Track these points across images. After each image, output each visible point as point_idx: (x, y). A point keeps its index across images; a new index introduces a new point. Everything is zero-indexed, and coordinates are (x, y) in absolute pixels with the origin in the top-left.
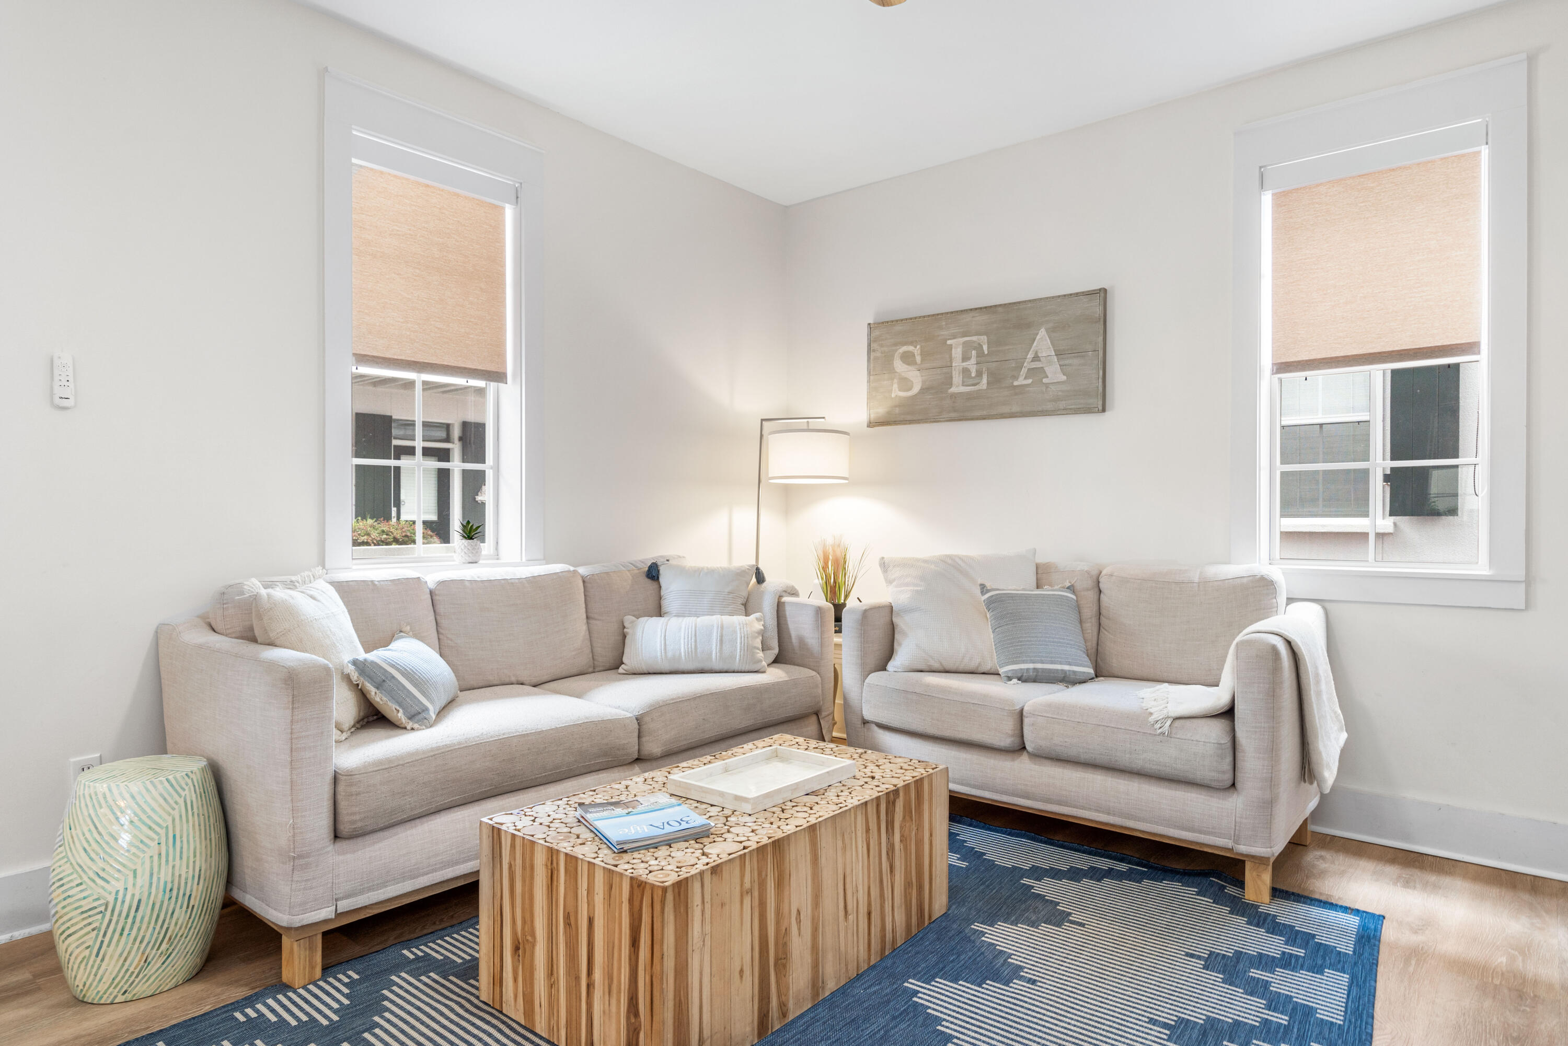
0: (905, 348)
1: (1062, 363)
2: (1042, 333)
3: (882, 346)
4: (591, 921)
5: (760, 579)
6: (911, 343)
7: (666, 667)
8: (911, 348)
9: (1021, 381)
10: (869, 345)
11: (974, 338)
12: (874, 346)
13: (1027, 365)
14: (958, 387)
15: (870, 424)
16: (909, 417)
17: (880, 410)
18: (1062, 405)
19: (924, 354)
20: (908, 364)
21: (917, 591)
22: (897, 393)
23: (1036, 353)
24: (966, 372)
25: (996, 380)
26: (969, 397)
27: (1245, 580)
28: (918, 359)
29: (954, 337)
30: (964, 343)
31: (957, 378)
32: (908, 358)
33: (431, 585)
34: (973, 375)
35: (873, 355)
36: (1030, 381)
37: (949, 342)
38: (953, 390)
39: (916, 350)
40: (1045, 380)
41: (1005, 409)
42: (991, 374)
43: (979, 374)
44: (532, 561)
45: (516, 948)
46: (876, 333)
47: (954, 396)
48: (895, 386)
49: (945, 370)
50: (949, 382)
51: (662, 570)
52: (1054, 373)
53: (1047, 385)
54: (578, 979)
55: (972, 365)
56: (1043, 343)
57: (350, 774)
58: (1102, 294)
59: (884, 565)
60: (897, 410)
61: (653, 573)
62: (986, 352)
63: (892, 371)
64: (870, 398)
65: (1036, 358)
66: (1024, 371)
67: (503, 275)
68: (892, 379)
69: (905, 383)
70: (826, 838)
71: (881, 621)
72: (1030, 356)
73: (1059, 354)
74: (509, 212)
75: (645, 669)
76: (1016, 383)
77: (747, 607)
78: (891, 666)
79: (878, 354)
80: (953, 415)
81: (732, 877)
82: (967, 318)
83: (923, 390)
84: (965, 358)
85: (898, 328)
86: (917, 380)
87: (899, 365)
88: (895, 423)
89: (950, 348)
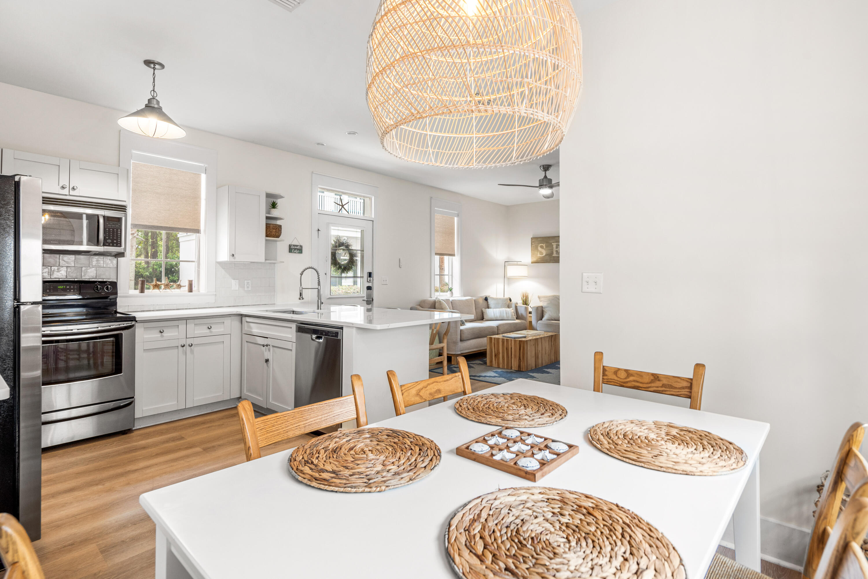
0: (541, 244)
3: (535, 244)
4: (511, 348)
5: (510, 300)
6: (543, 243)
7: (495, 319)
10: (531, 243)
12: (533, 243)
15: (532, 263)
16: (542, 261)
17: (535, 259)
19: (546, 246)
21: (549, 303)
22: (539, 255)
24: (557, 251)
26: (557, 257)
28: (545, 247)
29: (554, 242)
30: (556, 244)
31: (555, 253)
32: (542, 247)
33: (451, 301)
35: (533, 246)
38: (554, 255)
39: (544, 245)
44: (461, 296)
45: (495, 356)
46: (533, 240)
47: (554, 257)
48: (539, 254)
49: (551, 250)
50: (552, 253)
51: (488, 298)
54: (509, 357)
57: (463, 330)
59: (539, 297)
60: (539, 260)
61: (486, 299)
63: (538, 250)
64: (532, 256)
67: (454, 232)
68: (538, 252)
69: (541, 253)
70: (543, 339)
71: (540, 309)
74: (456, 219)
75: (490, 319)
77: (509, 307)
78: (543, 319)
80: (553, 261)
81: (532, 341)
83: (546, 255)
84: (557, 248)
85: (539, 239)
86: (544, 253)
87: (539, 249)
88: (539, 263)
89: (553, 245)
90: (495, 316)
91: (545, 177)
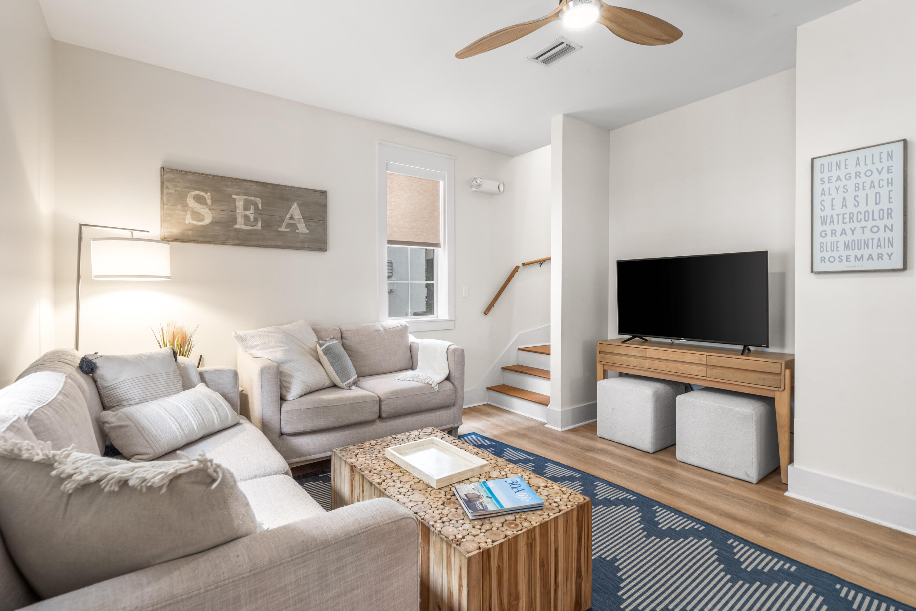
0: (197, 192)
1: (306, 223)
2: (295, 205)
3: (175, 186)
6: (203, 190)
8: (202, 193)
9: (283, 229)
10: (162, 184)
11: (252, 198)
12: (167, 184)
13: (287, 221)
14: (240, 225)
15: (164, 239)
16: (201, 239)
17: (175, 231)
18: (307, 245)
19: (213, 200)
20: (201, 203)
22: (189, 220)
23: (292, 215)
24: (246, 217)
25: (267, 225)
26: (249, 232)
28: (209, 202)
29: (238, 194)
30: (245, 200)
31: (240, 220)
32: (199, 200)
34: (252, 220)
35: (166, 191)
36: (288, 230)
37: (234, 196)
38: (237, 226)
39: (208, 196)
40: (297, 231)
41: (274, 243)
42: (263, 221)
43: (256, 220)
46: (169, 176)
47: (238, 231)
48: (188, 216)
49: (231, 213)
50: (234, 221)
52: (302, 228)
53: (298, 234)
55: (251, 213)
56: (295, 210)
58: (324, 193)
60: (190, 233)
61: (87, 367)
62: (261, 208)
63: (185, 206)
64: (163, 220)
65: (292, 218)
66: (285, 224)
68: (186, 211)
69: (197, 215)
72: (288, 216)
73: (305, 218)
76: (280, 229)
79: (172, 191)
80: (237, 242)
82: (248, 185)
83: (213, 223)
84: (246, 208)
85: (189, 178)
86: (208, 216)
87: (191, 203)
88: (188, 241)
89: (235, 200)
90: (186, 431)
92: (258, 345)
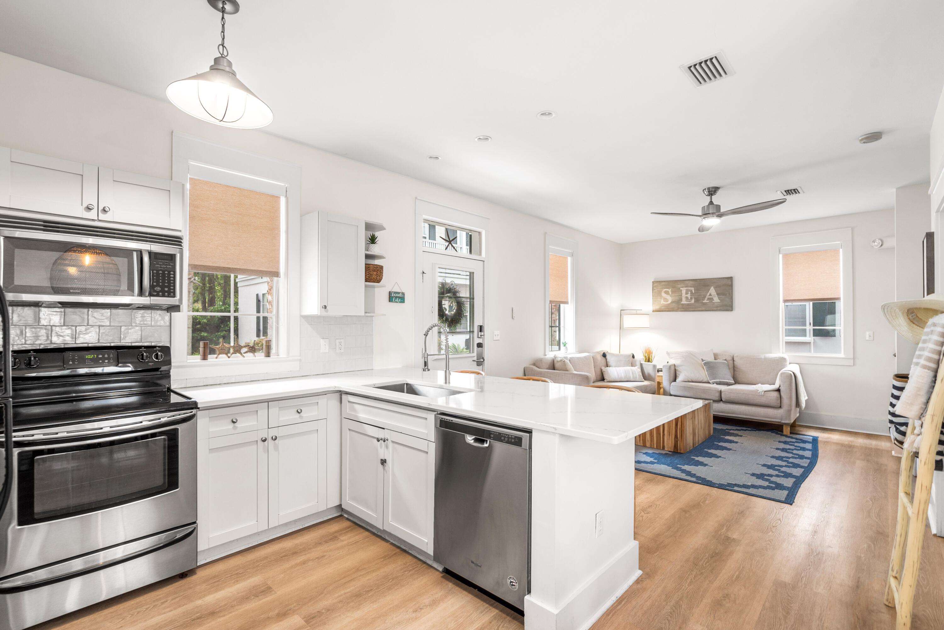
1: (719, 297)
2: (712, 288)
3: (657, 288)
5: (633, 357)
6: (668, 288)
7: (619, 380)
8: (667, 290)
9: (705, 301)
10: (653, 288)
11: (690, 288)
12: (655, 288)
13: (707, 297)
14: (684, 302)
15: (653, 311)
16: (667, 310)
17: (657, 307)
18: (719, 308)
19: (672, 292)
20: (667, 294)
21: (682, 361)
22: (663, 302)
23: (710, 294)
24: (687, 298)
25: (697, 300)
26: (688, 305)
27: (778, 358)
28: (670, 293)
29: (683, 287)
30: (686, 289)
31: (684, 299)
32: (667, 293)
34: (689, 298)
35: (654, 291)
36: (708, 301)
37: (681, 289)
38: (683, 302)
39: (670, 290)
40: (713, 301)
41: (700, 309)
42: (695, 299)
43: (691, 298)
44: (577, 352)
46: (655, 285)
47: (683, 305)
48: (662, 301)
49: (680, 297)
50: (681, 300)
51: (607, 354)
52: (716, 300)
53: (714, 303)
55: (689, 296)
56: (712, 291)
58: (731, 278)
59: (668, 353)
60: (663, 308)
61: (604, 355)
62: (694, 292)
63: (661, 296)
64: (653, 303)
65: (710, 295)
66: (706, 298)
67: (567, 275)
68: (661, 298)
69: (666, 300)
71: (673, 368)
72: (708, 294)
73: (718, 294)
74: (569, 259)
75: (613, 380)
76: (703, 302)
77: (633, 365)
78: (677, 380)
79: (656, 291)
80: (682, 310)
82: (687, 282)
83: (672, 302)
84: (687, 294)
85: (663, 283)
86: (670, 299)
87: (663, 295)
88: (662, 311)
89: (681, 290)
90: (620, 377)
91: (711, 203)
92: (673, 357)
